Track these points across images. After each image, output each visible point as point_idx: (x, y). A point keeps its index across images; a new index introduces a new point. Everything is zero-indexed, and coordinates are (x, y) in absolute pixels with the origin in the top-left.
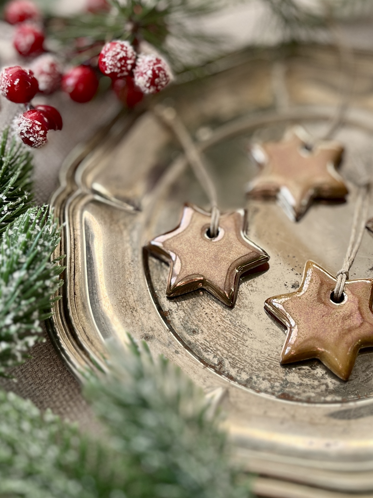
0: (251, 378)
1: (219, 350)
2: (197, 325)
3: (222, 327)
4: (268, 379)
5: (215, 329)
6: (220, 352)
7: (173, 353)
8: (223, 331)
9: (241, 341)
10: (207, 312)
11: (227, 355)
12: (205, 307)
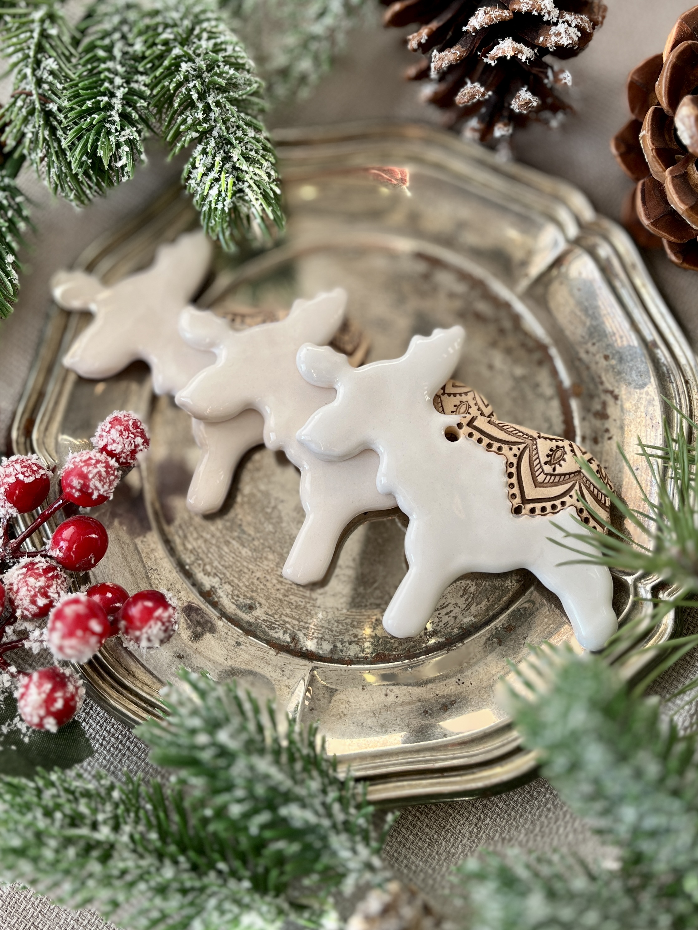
0: (335, 647)
1: (287, 622)
2: (251, 598)
3: (282, 591)
4: (354, 642)
5: (274, 596)
6: (290, 624)
7: (234, 646)
8: (285, 596)
9: (309, 603)
10: (258, 576)
11: (299, 626)
12: (255, 571)
